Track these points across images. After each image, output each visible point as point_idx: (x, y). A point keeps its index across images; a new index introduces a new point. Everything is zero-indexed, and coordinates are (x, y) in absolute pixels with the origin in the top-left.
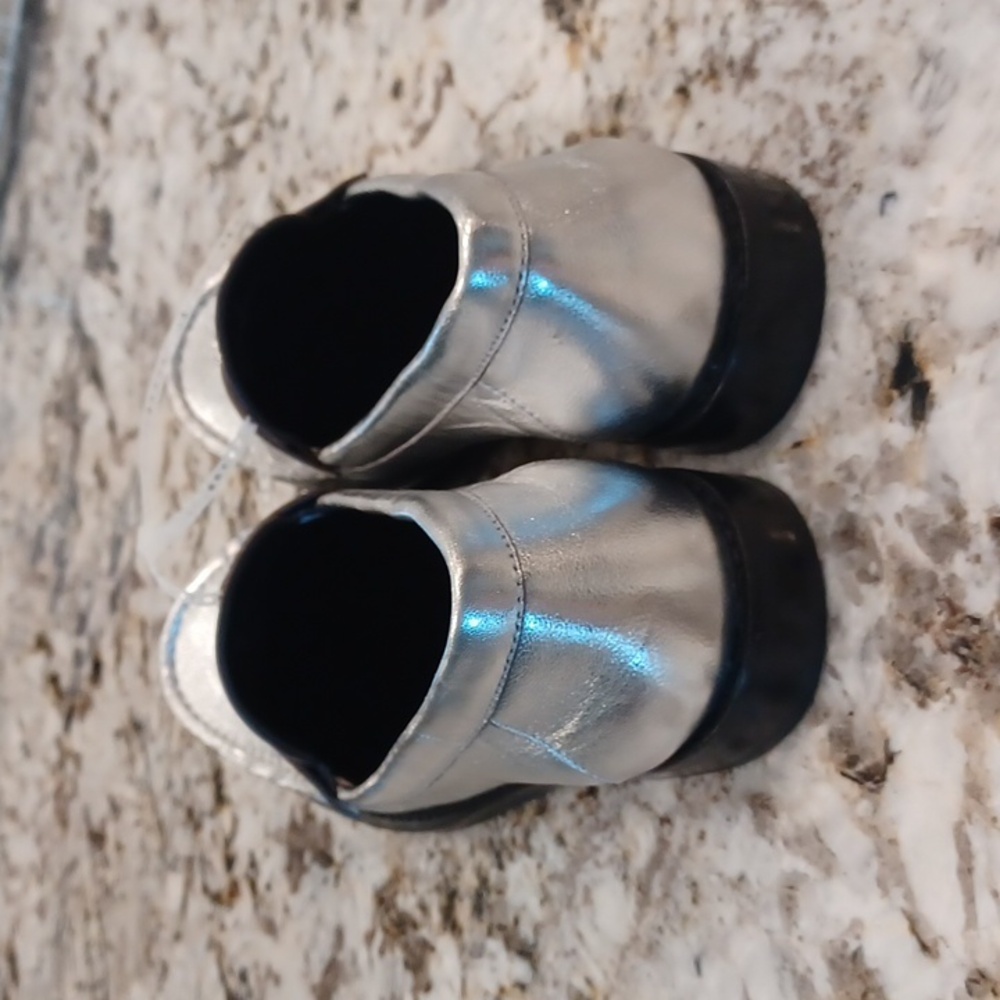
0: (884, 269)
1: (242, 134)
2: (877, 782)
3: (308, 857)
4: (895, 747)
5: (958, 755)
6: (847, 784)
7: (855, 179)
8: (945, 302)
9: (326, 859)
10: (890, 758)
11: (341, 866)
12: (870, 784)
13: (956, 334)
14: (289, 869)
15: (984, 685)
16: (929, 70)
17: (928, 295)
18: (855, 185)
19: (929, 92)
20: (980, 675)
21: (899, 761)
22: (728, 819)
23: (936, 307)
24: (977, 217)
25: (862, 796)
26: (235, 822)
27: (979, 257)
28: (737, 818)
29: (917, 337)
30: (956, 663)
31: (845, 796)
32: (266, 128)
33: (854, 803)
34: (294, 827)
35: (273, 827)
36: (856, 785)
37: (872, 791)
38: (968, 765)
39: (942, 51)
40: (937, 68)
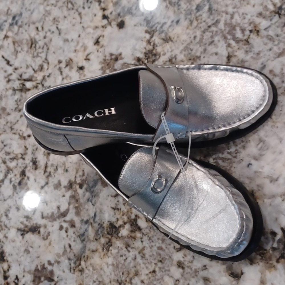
0: (248, 178)
1: (28, 85)
2: (238, 278)
3: (42, 279)
4: (243, 271)
5: (259, 275)
6: (230, 278)
7: (241, 158)
8: (262, 188)
9: (51, 280)
10: (242, 273)
11: (57, 282)
12: (237, 278)
13: (265, 195)
14: (34, 281)
15: (266, 263)
16: (262, 143)
17: (258, 186)
18: (241, 159)
19: (261, 147)
20: (266, 260)
21: (244, 275)
22: (197, 282)
23: (260, 189)
24: (271, 174)
25: (234, 280)
26: (9, 267)
27: (271, 182)
28: (199, 282)
29: (255, 193)
30: (260, 257)
31: (230, 280)
32: (40, 86)
33: (232, 282)
34: (37, 270)
35: (27, 269)
36: (233, 278)
37: (237, 280)
38: (261, 278)
39: (265, 141)
40: (264, 143)
